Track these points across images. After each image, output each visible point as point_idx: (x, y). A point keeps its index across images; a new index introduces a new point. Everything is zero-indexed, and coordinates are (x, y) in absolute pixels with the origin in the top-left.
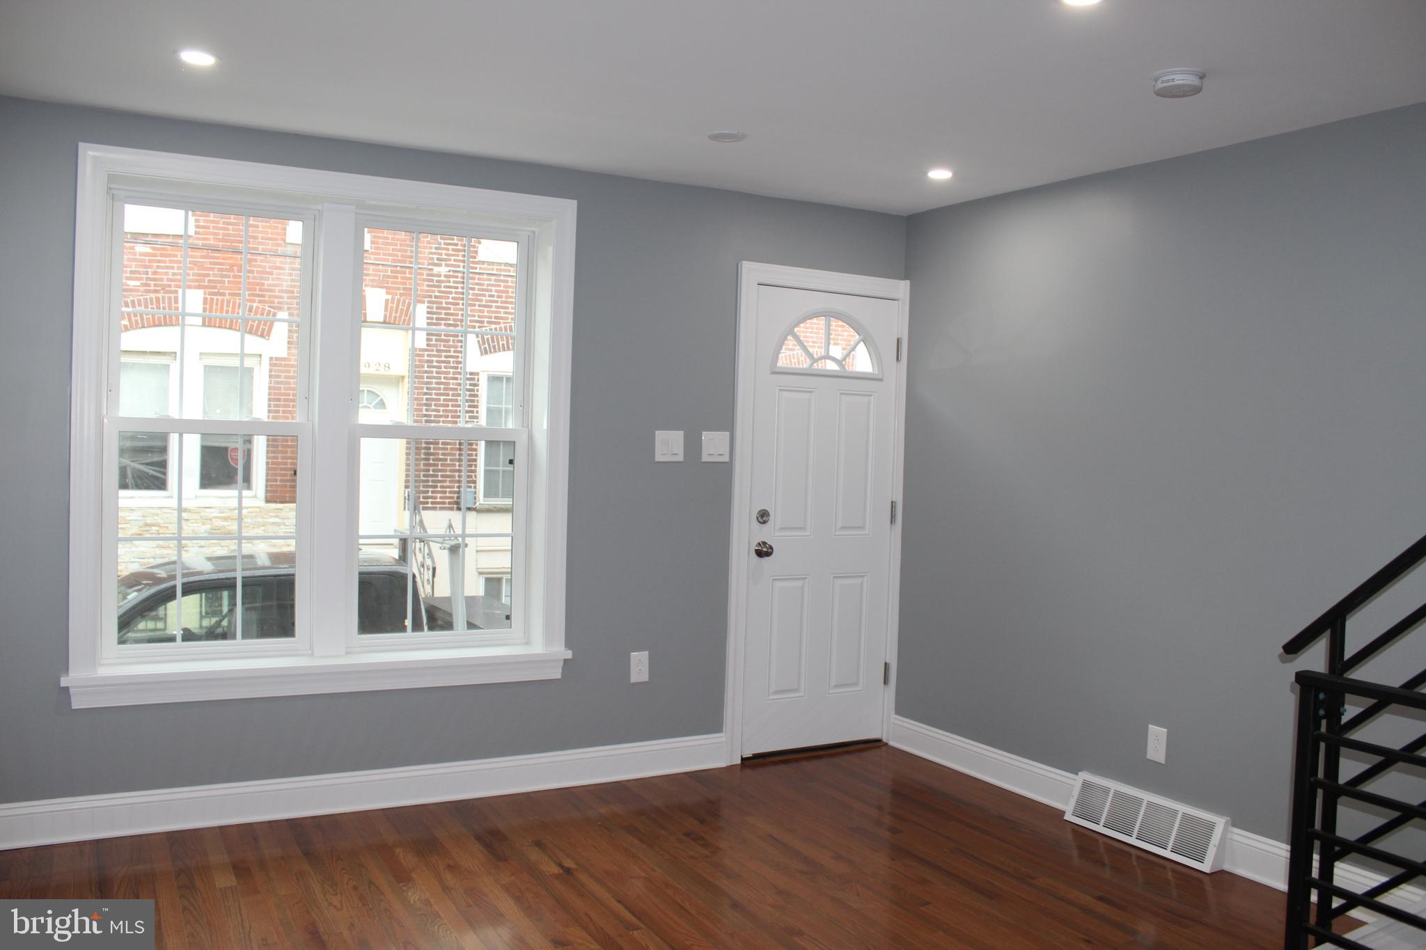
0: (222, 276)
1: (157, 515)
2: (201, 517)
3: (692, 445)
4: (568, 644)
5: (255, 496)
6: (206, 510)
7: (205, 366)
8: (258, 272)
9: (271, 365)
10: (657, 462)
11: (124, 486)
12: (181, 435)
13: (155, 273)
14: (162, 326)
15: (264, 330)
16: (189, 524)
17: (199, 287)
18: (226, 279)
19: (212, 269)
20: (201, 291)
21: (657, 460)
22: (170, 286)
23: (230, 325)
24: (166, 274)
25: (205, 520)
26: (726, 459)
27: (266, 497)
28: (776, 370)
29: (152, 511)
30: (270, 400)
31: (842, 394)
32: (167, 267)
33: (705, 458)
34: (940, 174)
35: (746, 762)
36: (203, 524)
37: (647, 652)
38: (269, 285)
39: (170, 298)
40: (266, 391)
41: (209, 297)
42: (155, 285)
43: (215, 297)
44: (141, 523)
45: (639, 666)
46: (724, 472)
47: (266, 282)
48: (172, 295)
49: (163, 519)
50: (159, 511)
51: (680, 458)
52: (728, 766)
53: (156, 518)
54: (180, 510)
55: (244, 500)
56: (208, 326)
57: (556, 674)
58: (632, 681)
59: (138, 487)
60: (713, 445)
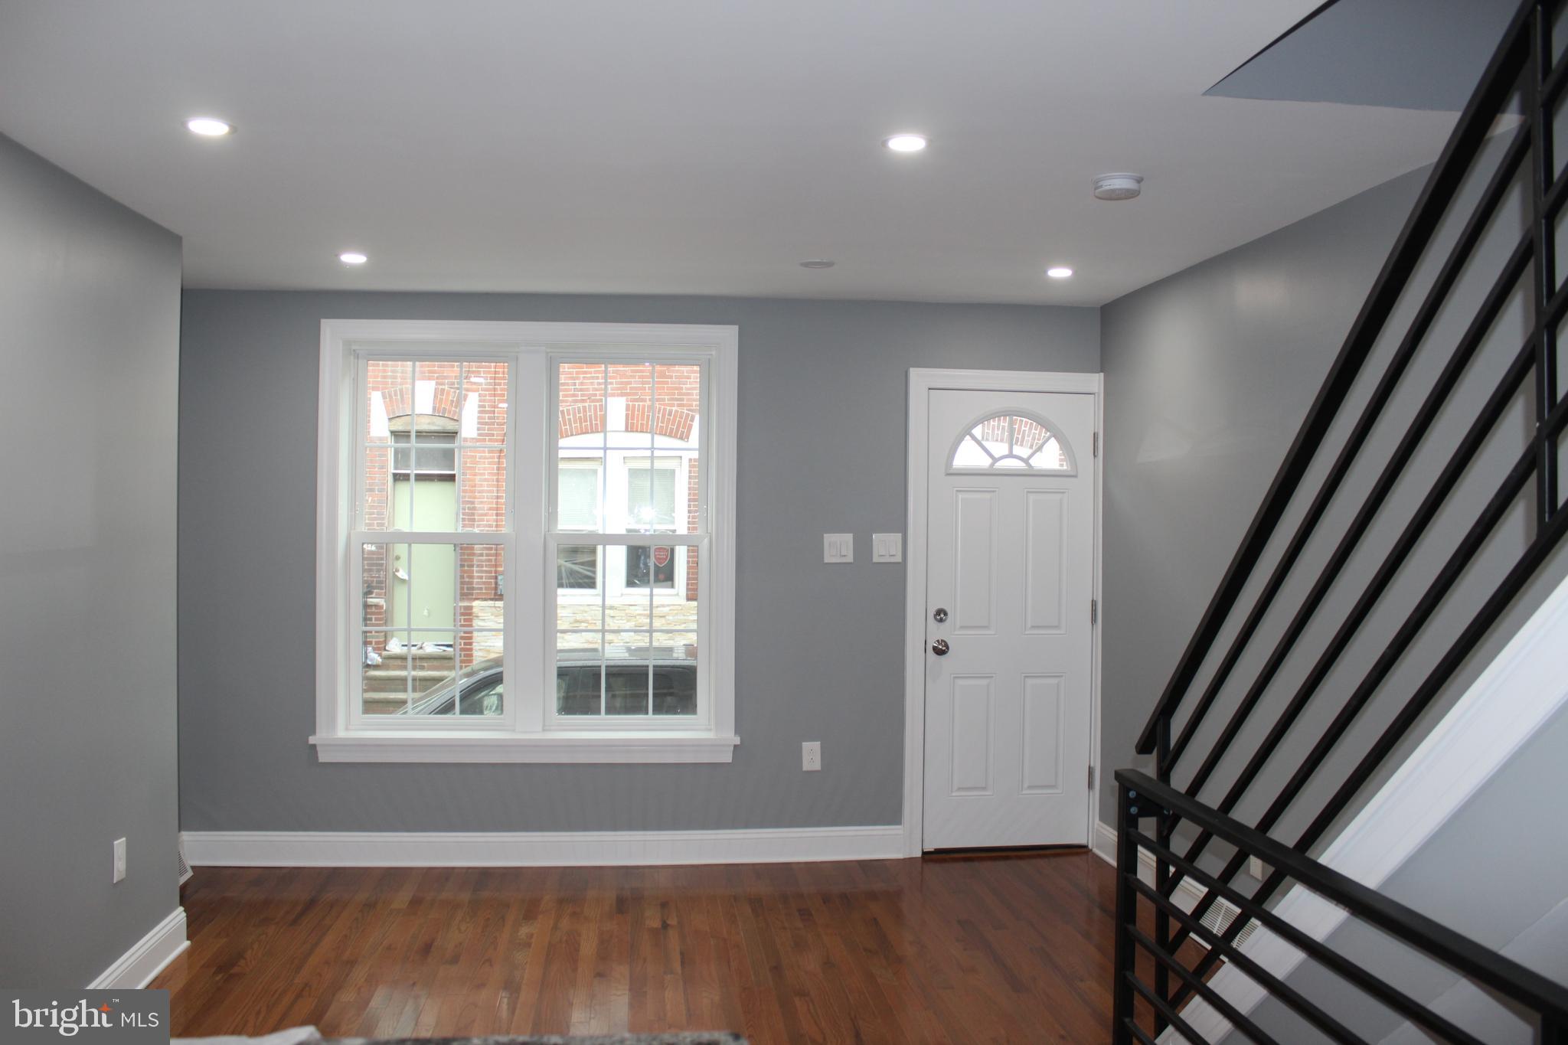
0: (643, 383)
1: (586, 612)
2: (626, 614)
3: (863, 547)
4: (737, 732)
5: (678, 595)
6: (631, 608)
7: (629, 469)
8: (677, 377)
9: (690, 466)
10: (827, 563)
11: (561, 585)
12: (410, 545)
13: (582, 384)
14: (588, 433)
15: (683, 432)
16: (615, 621)
17: (622, 395)
18: (647, 386)
19: (634, 377)
20: (624, 398)
21: (826, 561)
22: (595, 395)
23: (651, 429)
24: (592, 383)
25: (630, 617)
26: (898, 559)
27: (687, 595)
28: (951, 471)
29: (582, 608)
30: (689, 500)
31: (1028, 492)
32: (593, 378)
33: (876, 559)
34: (1060, 273)
35: (926, 857)
36: (628, 621)
37: (819, 743)
38: (687, 389)
39: (596, 406)
40: (686, 492)
41: (631, 403)
42: (582, 395)
43: (637, 404)
44: (572, 620)
45: (811, 755)
46: (897, 572)
47: (684, 386)
48: (598, 404)
49: (591, 616)
50: (587, 609)
51: (850, 559)
52: (905, 859)
53: (585, 615)
54: (604, 607)
55: (655, 599)
56: (631, 431)
57: (727, 758)
58: (804, 769)
59: (572, 586)
60: (884, 546)
